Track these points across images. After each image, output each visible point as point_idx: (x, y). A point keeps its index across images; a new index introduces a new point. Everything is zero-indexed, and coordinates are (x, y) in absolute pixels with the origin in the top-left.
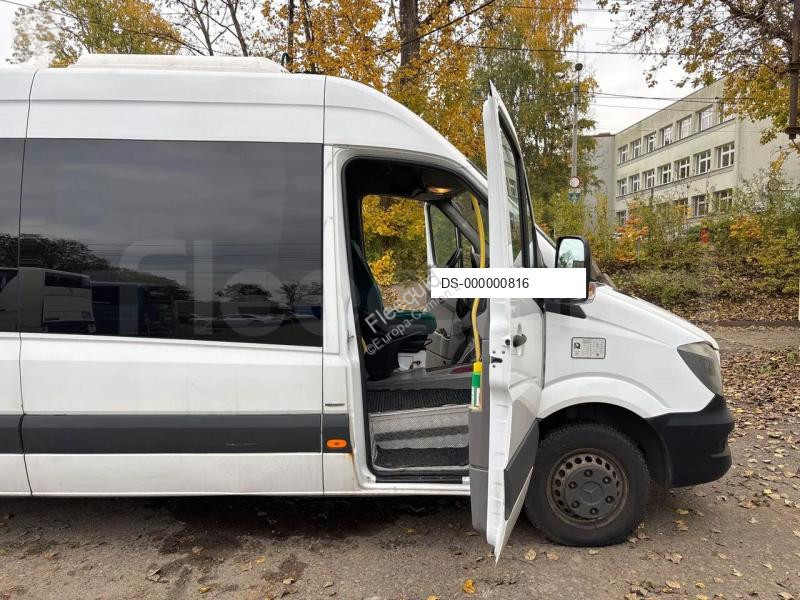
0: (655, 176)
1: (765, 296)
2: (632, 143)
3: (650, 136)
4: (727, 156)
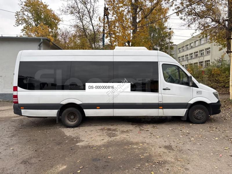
1: (221, 88)
2: (182, 47)
3: (187, 45)
4: (208, 51)
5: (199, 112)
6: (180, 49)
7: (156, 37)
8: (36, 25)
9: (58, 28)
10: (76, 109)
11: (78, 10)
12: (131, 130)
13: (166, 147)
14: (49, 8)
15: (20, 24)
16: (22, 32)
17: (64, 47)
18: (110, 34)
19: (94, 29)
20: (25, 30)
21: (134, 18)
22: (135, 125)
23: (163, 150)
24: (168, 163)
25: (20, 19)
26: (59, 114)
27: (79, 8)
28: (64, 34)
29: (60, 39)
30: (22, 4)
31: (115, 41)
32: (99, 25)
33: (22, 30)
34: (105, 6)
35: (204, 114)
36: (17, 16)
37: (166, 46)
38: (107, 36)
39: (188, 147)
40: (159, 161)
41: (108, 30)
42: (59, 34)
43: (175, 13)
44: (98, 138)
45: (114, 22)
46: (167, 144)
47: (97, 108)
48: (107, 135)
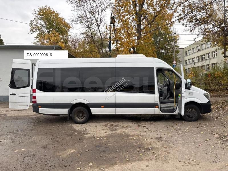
0: (195, 59)
1: (223, 90)
2: (189, 51)
3: (194, 49)
4: (215, 54)
5: (191, 111)
6: (186, 52)
7: (162, 41)
8: (49, 33)
9: (69, 35)
10: (84, 108)
11: (87, 19)
12: (130, 126)
13: (157, 138)
14: (60, 16)
15: (34, 31)
16: (36, 39)
17: (74, 53)
18: (116, 41)
19: (101, 36)
20: (38, 37)
21: (139, 26)
22: (134, 122)
23: (154, 140)
24: (155, 149)
25: (34, 27)
26: (70, 112)
27: (88, 18)
28: (74, 40)
29: (70, 45)
30: (35, 13)
31: (120, 47)
32: (106, 32)
33: (35, 37)
34: (112, 15)
35: (196, 113)
36: (31, 25)
37: (172, 49)
38: (114, 42)
39: (175, 138)
40: (148, 147)
41: (114, 37)
42: (70, 40)
43: (178, 19)
44: (102, 132)
45: (120, 29)
46: (159, 136)
47: (102, 107)
48: (109, 129)
